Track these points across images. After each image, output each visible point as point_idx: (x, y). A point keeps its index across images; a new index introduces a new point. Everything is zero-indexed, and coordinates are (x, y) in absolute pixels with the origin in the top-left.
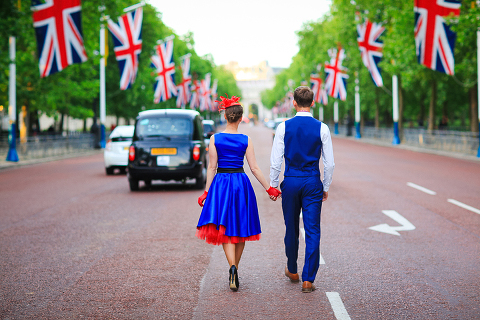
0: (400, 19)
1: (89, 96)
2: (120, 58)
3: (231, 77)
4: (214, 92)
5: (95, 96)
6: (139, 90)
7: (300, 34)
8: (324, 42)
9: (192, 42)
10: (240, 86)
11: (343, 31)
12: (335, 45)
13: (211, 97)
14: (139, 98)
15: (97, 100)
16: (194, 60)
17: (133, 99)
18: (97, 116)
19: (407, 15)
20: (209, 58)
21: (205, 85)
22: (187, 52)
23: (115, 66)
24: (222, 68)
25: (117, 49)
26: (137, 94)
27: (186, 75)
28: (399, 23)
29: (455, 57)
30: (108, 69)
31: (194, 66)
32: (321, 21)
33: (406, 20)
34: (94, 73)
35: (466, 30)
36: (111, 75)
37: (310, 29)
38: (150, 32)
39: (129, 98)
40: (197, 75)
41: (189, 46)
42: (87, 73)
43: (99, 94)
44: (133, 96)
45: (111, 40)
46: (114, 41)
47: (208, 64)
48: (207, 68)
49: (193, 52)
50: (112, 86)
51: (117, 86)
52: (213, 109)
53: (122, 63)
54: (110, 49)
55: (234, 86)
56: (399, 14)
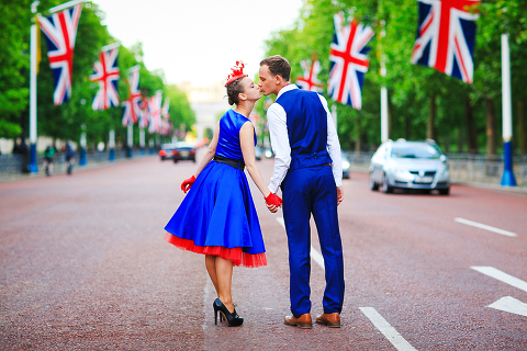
0: (400, 15)
1: (16, 108)
2: (54, 65)
3: (183, 97)
4: (165, 111)
5: (23, 108)
6: (78, 104)
7: (268, 42)
8: (296, 52)
9: (141, 54)
10: (194, 107)
11: (321, 36)
12: (310, 56)
13: (162, 117)
14: (77, 115)
15: (26, 114)
16: (144, 74)
17: (70, 116)
18: (25, 134)
19: (409, 10)
20: (159, 74)
21: (155, 103)
22: (135, 64)
23: (48, 75)
24: (174, 87)
25: (52, 54)
26: (74, 110)
27: (134, 90)
28: (400, 20)
29: (474, 60)
30: (40, 78)
31: (143, 81)
32: (291, 28)
33: (407, 16)
34: (22, 80)
35: (496, 22)
36: (43, 85)
37: (278, 37)
38: (91, 34)
39: (65, 114)
40: (146, 90)
41: (138, 59)
42: (13, 81)
43: (28, 107)
44: (70, 110)
45: (44, 43)
46: (47, 44)
47: (159, 81)
48: (157, 85)
49: (142, 65)
50: (45, 99)
51: (51, 99)
52: (164, 132)
53: (58, 72)
54: (43, 54)
55: (188, 106)
56: (399, 10)
